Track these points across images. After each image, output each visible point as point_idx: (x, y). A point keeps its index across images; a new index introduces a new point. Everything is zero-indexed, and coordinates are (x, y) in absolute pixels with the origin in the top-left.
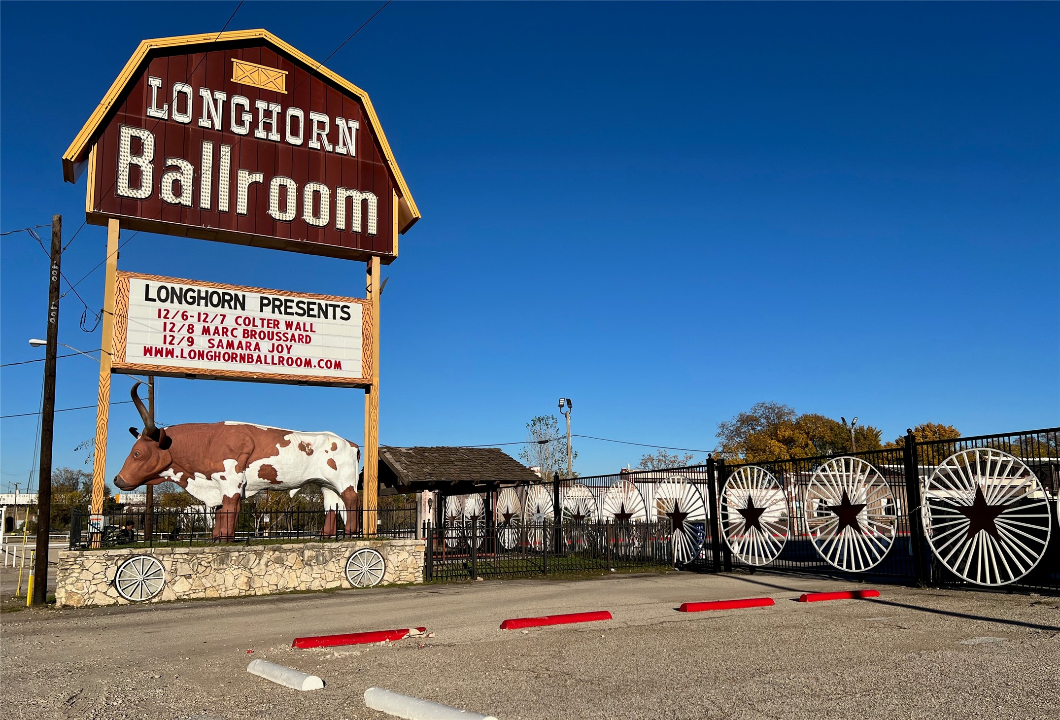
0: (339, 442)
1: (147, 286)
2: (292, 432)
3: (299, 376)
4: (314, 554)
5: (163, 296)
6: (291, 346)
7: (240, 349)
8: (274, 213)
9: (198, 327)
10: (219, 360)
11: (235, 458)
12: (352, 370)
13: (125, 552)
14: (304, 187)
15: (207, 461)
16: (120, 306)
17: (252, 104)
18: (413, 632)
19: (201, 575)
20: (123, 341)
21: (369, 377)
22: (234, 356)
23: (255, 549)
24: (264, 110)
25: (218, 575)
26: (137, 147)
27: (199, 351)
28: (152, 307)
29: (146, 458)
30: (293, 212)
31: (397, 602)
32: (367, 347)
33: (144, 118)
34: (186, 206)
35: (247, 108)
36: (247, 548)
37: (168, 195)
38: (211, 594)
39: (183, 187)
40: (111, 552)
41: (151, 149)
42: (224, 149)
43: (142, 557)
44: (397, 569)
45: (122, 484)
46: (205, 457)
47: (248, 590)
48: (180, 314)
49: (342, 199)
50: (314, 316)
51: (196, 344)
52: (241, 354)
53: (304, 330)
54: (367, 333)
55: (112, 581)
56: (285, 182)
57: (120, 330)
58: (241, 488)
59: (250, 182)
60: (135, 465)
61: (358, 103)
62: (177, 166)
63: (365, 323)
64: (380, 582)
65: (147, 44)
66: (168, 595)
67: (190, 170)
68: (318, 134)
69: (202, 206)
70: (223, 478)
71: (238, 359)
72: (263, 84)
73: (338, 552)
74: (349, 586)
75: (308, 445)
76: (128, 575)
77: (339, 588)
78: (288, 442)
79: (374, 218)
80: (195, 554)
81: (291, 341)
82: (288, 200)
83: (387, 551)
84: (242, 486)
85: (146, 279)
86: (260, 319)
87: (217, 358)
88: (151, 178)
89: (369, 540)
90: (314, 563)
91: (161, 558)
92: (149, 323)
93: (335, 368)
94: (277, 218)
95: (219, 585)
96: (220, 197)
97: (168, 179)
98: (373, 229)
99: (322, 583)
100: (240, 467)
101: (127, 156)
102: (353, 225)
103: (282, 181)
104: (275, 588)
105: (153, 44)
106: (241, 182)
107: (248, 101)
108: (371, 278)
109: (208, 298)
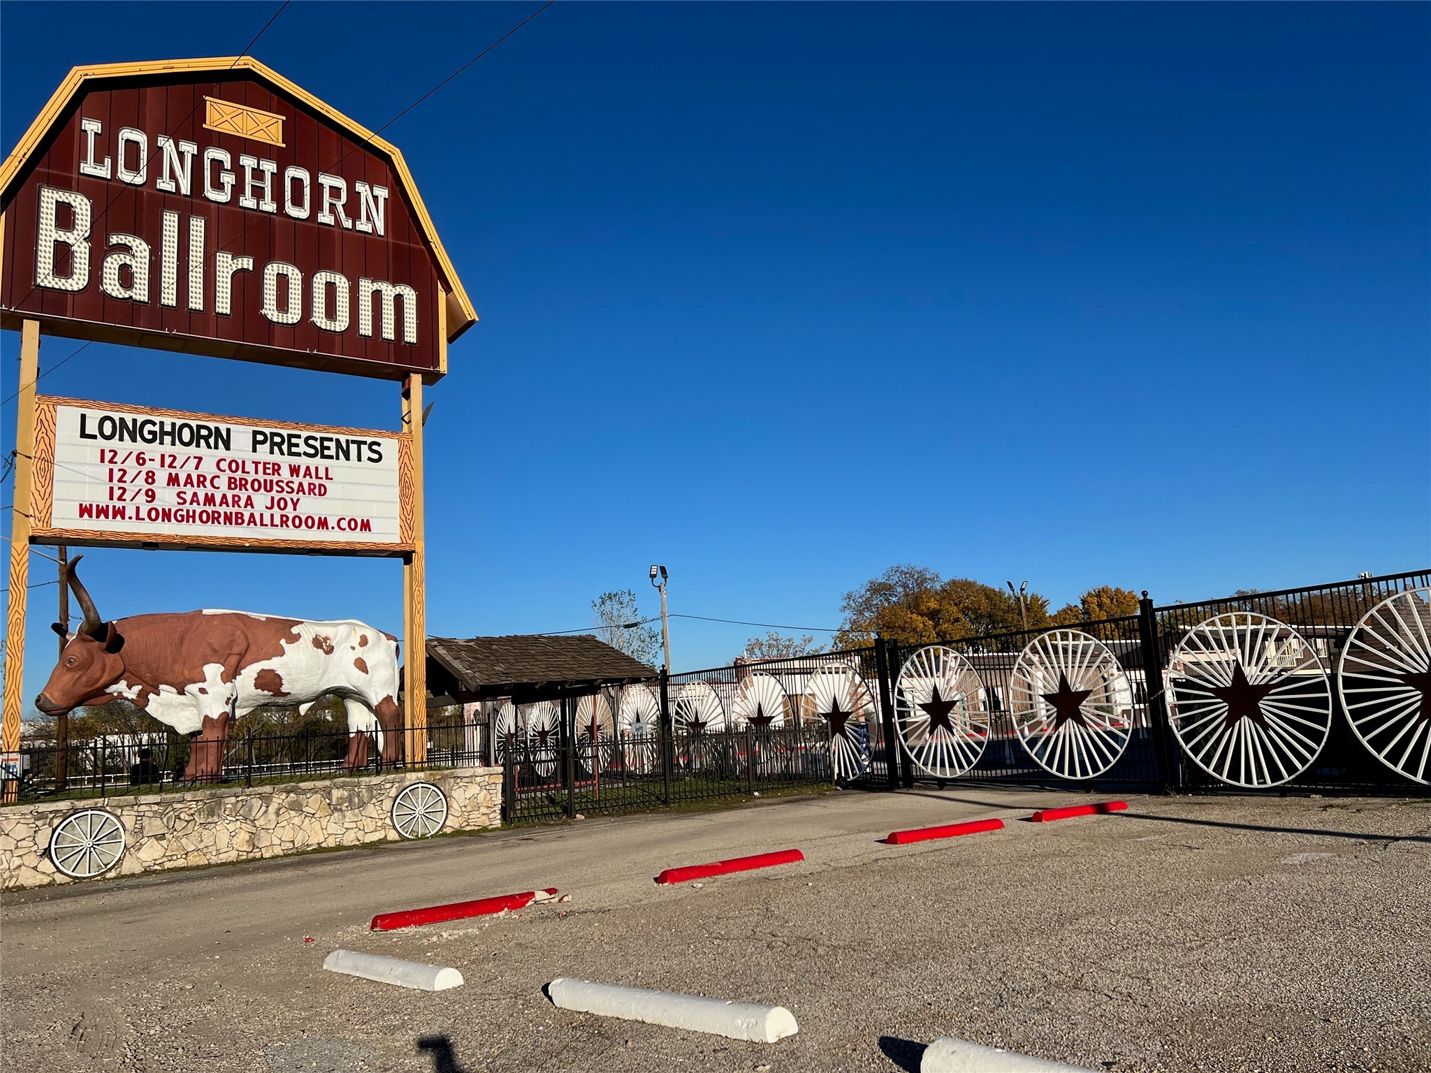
0: (370, 633)
1: (83, 417)
2: (302, 623)
3: (311, 542)
4: (346, 794)
5: (107, 432)
6: (298, 500)
7: (224, 505)
8: (270, 313)
9: (162, 476)
10: (194, 521)
11: (221, 661)
12: (387, 533)
13: (64, 805)
14: (313, 277)
15: (178, 668)
16: (42, 446)
17: (235, 161)
18: (540, 895)
19: (180, 834)
20: (47, 496)
21: (410, 542)
22: (216, 515)
23: (260, 792)
24: (253, 169)
25: (205, 832)
26: (65, 217)
27: (164, 510)
28: (91, 446)
29: (85, 666)
30: (297, 311)
31: (480, 856)
32: (407, 500)
33: (75, 176)
34: (140, 301)
35: (228, 165)
36: (248, 791)
37: (113, 287)
38: (194, 860)
39: (135, 275)
40: (43, 807)
41: (86, 221)
42: (195, 223)
43: (90, 812)
44: (464, 809)
45: (48, 706)
46: (175, 661)
47: (251, 852)
48: (133, 456)
49: (367, 294)
50: (331, 457)
51: (159, 500)
52: (225, 513)
53: (317, 477)
54: (407, 479)
55: (45, 850)
56: (285, 269)
57: (43, 480)
58: (230, 705)
59: (235, 269)
60: (67, 678)
61: (387, 163)
62: (125, 245)
63: (403, 466)
64: (440, 830)
65: (81, 73)
66: (131, 866)
67: (145, 250)
68: (331, 204)
69: (165, 302)
70: (203, 691)
71: (222, 520)
72: (249, 133)
73: (381, 789)
74: (397, 837)
75: (326, 639)
76: (69, 840)
77: (384, 841)
78: (298, 637)
79: (412, 321)
80: (170, 804)
81: (298, 493)
82: (290, 295)
83: (449, 784)
84: (231, 701)
85: (81, 407)
86: (253, 462)
87: (191, 519)
88: (87, 262)
89: (422, 770)
90: (347, 807)
91: (118, 812)
92: (88, 470)
93: (361, 530)
94: (275, 320)
95: (207, 847)
96: (190, 289)
97: (112, 263)
98: (411, 336)
99: (358, 835)
100: (228, 675)
101: (51, 231)
102: (384, 330)
103: (281, 269)
104: (291, 846)
105: (90, 72)
106: (221, 269)
107: (229, 156)
108: (409, 406)
109: (176, 434)
